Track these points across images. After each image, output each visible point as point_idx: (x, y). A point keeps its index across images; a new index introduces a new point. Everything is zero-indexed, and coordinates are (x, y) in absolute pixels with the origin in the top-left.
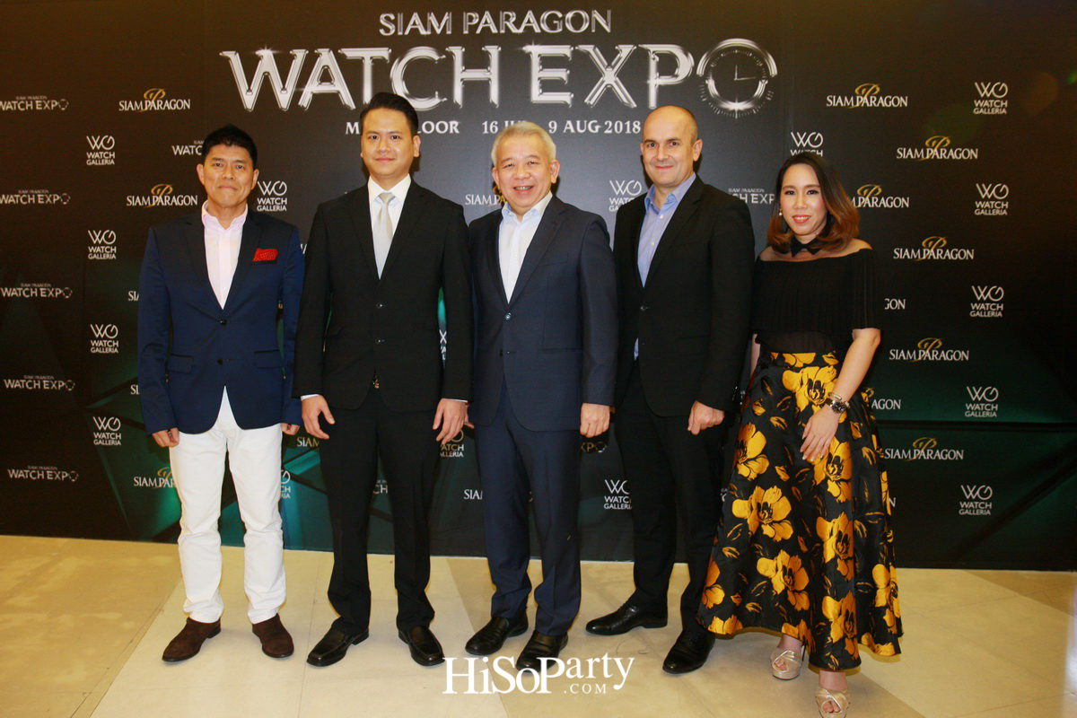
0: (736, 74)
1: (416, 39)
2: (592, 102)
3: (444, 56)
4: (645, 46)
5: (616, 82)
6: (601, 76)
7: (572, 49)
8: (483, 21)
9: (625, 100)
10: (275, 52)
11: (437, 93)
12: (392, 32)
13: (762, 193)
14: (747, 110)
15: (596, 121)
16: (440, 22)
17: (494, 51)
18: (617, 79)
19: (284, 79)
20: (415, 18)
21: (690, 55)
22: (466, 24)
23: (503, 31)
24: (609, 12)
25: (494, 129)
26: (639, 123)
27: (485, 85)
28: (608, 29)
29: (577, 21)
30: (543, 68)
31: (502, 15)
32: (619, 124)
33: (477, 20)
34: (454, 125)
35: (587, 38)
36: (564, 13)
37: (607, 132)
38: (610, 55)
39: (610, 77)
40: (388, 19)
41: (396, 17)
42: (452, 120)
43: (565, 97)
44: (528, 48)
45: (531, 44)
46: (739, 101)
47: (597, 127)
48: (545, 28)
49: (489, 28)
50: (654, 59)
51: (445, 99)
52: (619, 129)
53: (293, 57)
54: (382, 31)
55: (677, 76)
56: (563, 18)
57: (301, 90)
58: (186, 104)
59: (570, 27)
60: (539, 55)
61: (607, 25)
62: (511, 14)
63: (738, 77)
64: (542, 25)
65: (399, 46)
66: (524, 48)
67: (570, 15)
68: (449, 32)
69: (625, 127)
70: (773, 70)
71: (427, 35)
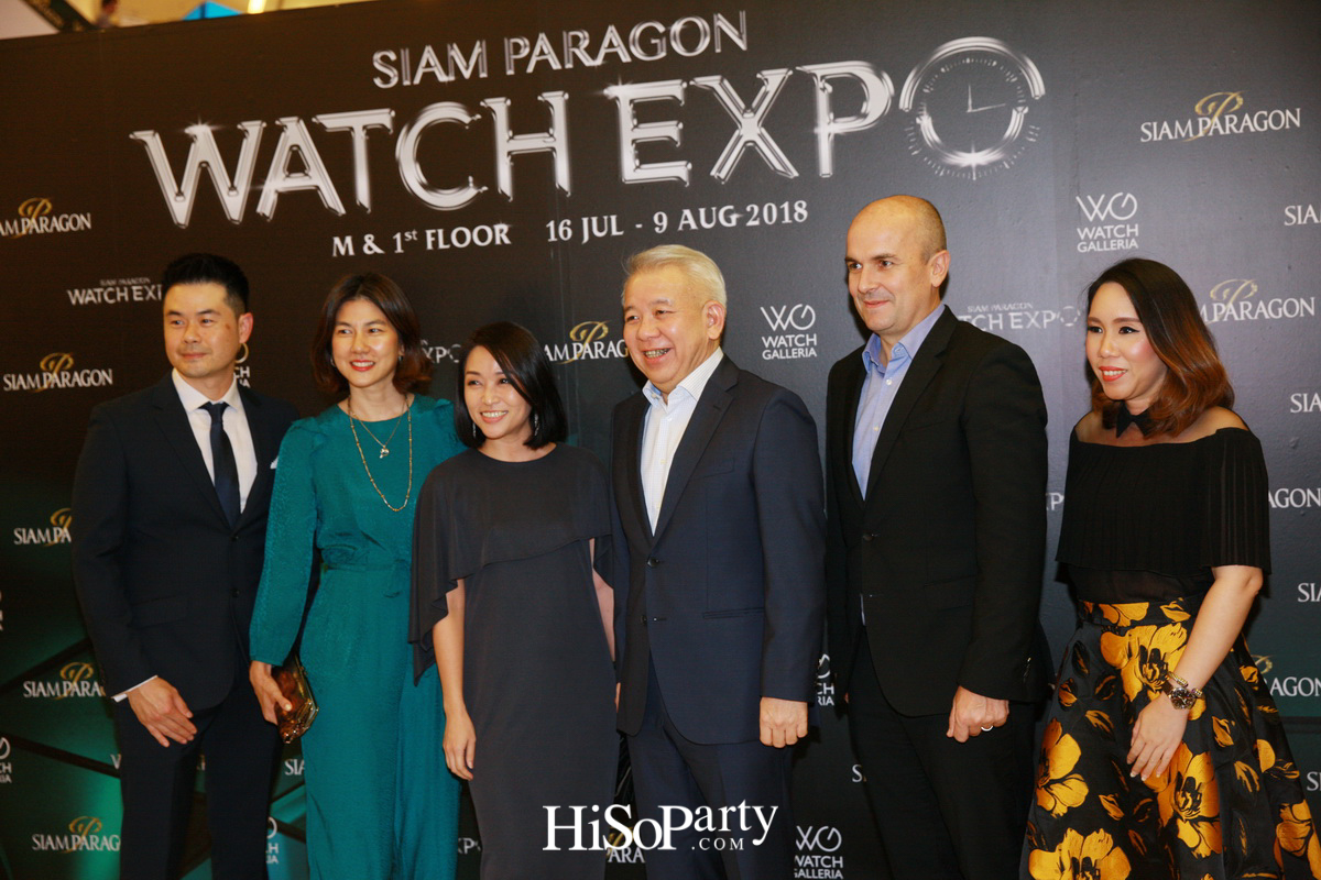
0: (970, 102)
1: (433, 91)
2: (722, 175)
3: (478, 116)
4: (808, 68)
5: (761, 136)
6: (737, 128)
7: (685, 85)
8: (537, 51)
9: (779, 167)
10: (215, 128)
11: (471, 179)
12: (394, 81)
13: (1028, 310)
14: (993, 164)
15: (731, 207)
16: (467, 58)
17: (557, 101)
18: (763, 130)
19: (231, 170)
20: (429, 54)
21: (886, 76)
22: (510, 58)
23: (569, 66)
24: (743, 15)
25: (565, 233)
26: (804, 204)
27: (545, 159)
28: (742, 45)
29: (690, 35)
30: (639, 122)
31: (567, 37)
32: (770, 208)
33: (527, 51)
34: (501, 231)
35: (707, 64)
36: (668, 24)
37: (751, 223)
38: (748, 89)
39: (750, 129)
40: (385, 59)
41: (398, 55)
42: (498, 222)
43: (678, 170)
44: (612, 91)
45: (616, 84)
46: (978, 150)
47: (734, 217)
48: (638, 53)
49: (547, 61)
50: (824, 89)
51: (485, 188)
52: (770, 218)
53: (242, 135)
54: (378, 82)
55: (865, 116)
56: (667, 33)
57: (259, 187)
58: (84, 221)
59: (678, 48)
60: (631, 101)
61: (741, 38)
62: (580, 35)
63: (973, 108)
64: (633, 49)
65: (407, 104)
66: (606, 92)
67: (677, 27)
68: (483, 75)
69: (781, 213)
70: (1038, 86)
71: (449, 82)
